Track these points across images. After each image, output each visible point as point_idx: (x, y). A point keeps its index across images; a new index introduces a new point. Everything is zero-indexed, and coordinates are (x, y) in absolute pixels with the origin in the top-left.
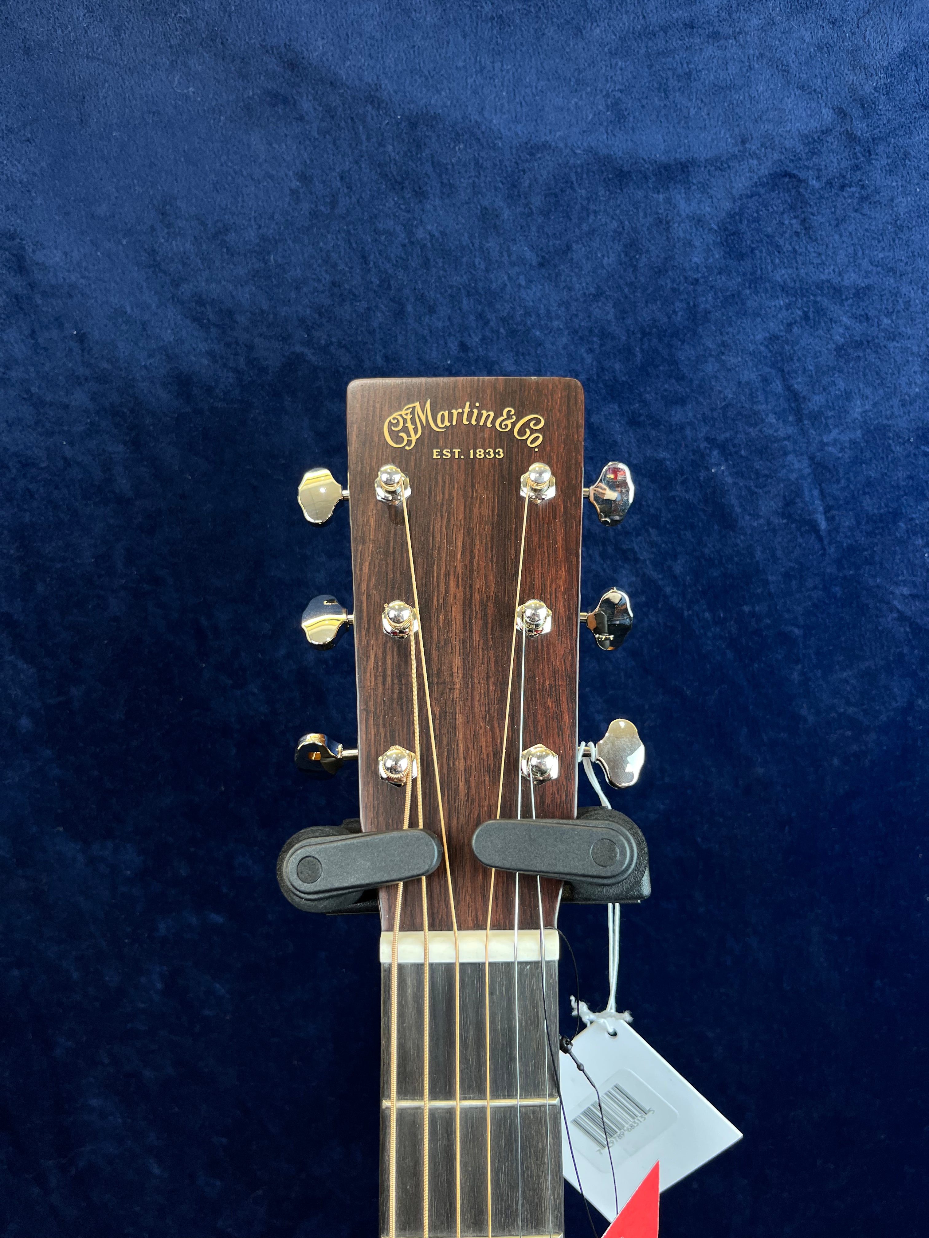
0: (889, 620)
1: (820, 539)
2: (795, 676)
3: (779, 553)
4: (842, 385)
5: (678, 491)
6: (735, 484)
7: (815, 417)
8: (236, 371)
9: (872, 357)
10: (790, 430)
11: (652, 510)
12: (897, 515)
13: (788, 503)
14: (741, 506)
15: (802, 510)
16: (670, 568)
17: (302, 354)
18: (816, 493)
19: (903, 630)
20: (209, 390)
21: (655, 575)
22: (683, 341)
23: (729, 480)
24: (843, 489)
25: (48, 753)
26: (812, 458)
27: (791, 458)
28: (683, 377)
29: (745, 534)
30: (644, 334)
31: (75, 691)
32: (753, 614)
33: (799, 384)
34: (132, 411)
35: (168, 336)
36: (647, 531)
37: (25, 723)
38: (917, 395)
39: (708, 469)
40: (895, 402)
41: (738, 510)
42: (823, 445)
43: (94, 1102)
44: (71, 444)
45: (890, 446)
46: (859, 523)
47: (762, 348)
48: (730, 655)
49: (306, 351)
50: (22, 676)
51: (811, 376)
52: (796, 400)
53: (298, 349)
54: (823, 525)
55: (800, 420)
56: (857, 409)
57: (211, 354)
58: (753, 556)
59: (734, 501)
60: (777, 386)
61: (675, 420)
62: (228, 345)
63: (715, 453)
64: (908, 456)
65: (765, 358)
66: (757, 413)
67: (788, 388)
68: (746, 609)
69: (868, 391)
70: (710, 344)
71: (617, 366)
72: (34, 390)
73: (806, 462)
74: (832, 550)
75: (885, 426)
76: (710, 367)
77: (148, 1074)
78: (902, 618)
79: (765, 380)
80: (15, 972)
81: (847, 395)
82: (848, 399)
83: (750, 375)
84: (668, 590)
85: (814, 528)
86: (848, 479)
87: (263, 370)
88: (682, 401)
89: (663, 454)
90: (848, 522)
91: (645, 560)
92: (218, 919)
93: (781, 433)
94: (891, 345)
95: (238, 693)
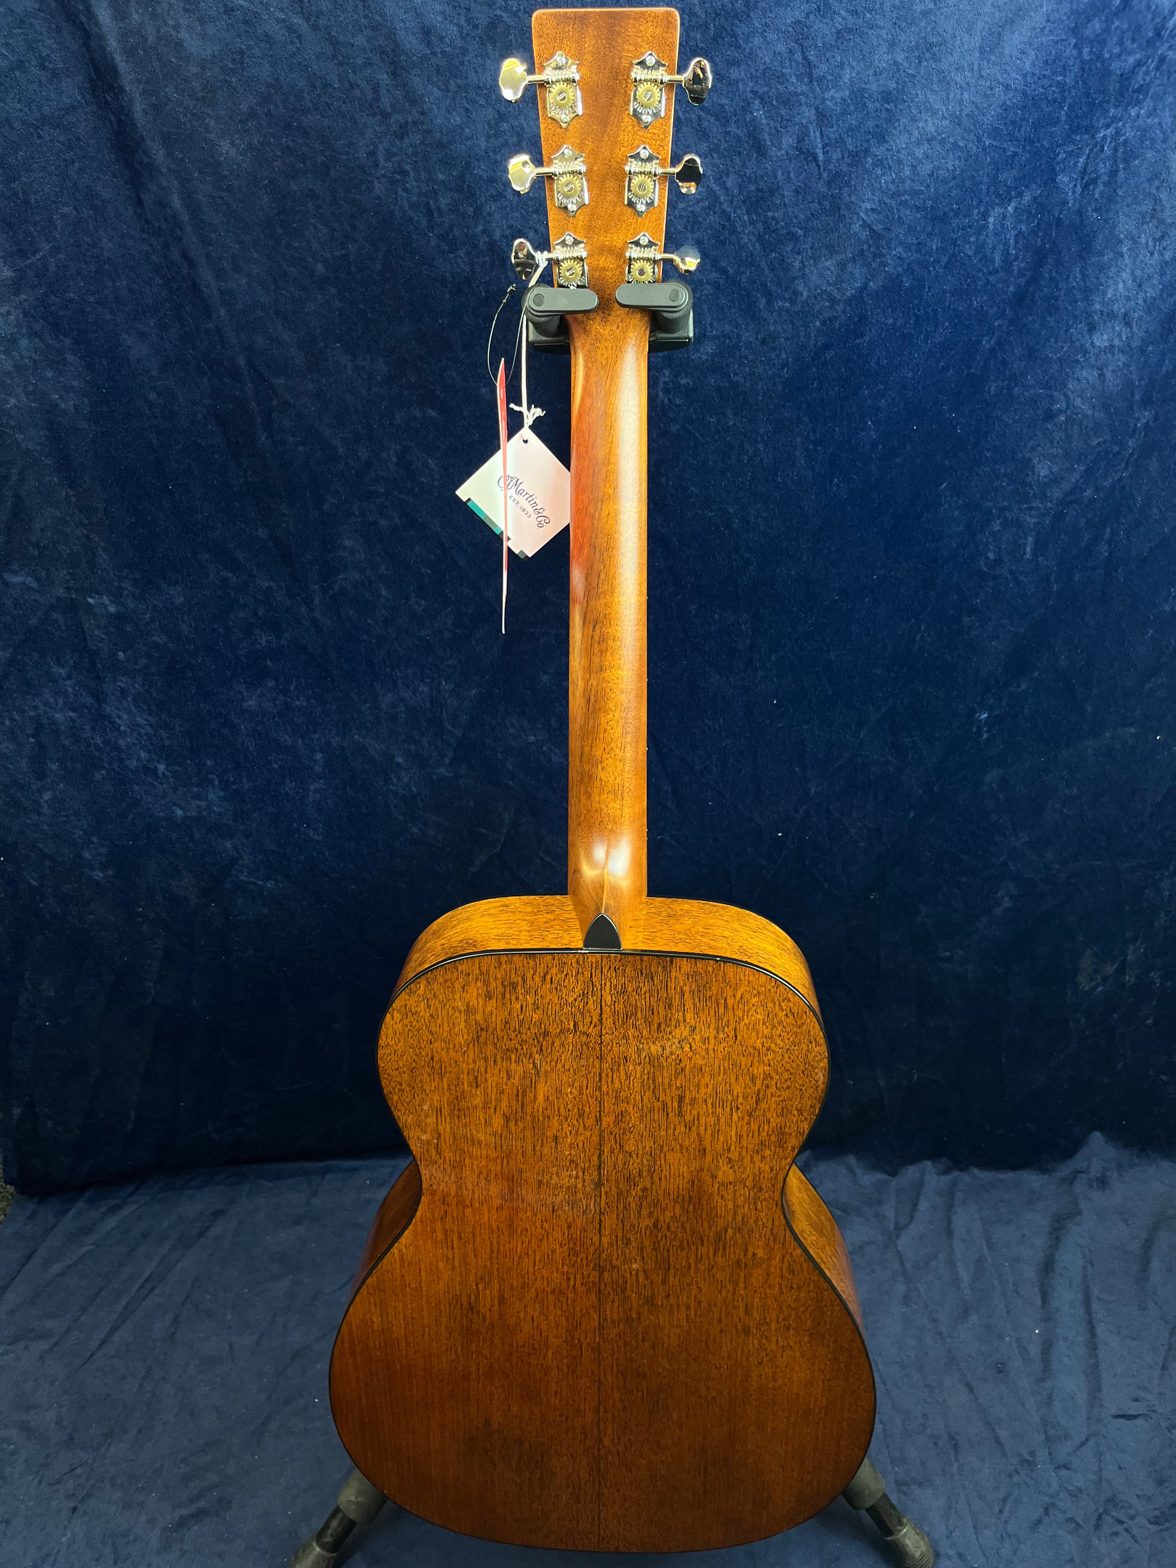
0: (856, 227)
1: (819, 167)
2: (797, 264)
3: (792, 175)
4: (838, 58)
5: (732, 128)
6: (768, 124)
7: (820, 80)
8: (458, 26)
9: (858, 40)
10: (804, 88)
11: (716, 141)
12: (867, 151)
13: (800, 140)
14: (771, 141)
15: (808, 145)
16: (724, 182)
17: (501, 16)
18: (818, 134)
19: (864, 234)
20: (441, 39)
21: (716, 188)
22: (741, 21)
23: (764, 121)
24: (834, 132)
25: (333, 290)
26: (817, 109)
27: (804, 108)
28: (740, 46)
29: (772, 161)
30: (717, 15)
31: (352, 248)
32: (773, 218)
33: (812, 55)
34: (393, 51)
36: (712, 155)
37: (320, 267)
38: (884, 68)
39: (751, 113)
40: (871, 72)
41: (769, 143)
42: (824, 100)
43: (347, 543)
44: (354, 72)
45: (865, 103)
46: (843, 157)
47: (791, 29)
48: (758, 247)
49: (504, 15)
50: (320, 235)
51: (820, 51)
52: (810, 67)
53: (498, 12)
54: (821, 157)
55: (811, 81)
56: (847, 75)
57: (443, 13)
58: (776, 177)
59: (767, 138)
60: (798, 56)
61: (733, 77)
62: (454, 7)
63: (757, 102)
64: (877, 111)
65: (792, 35)
66: (784, 75)
67: (805, 58)
68: (770, 214)
69: (854, 64)
70: (757, 24)
71: (698, 36)
72: (333, 34)
73: (813, 111)
74: (825, 175)
75: (864, 89)
76: (757, 41)
77: (383, 523)
78: (865, 225)
79: (791, 52)
80: (301, 448)
81: (842, 66)
82: (842, 68)
83: (781, 48)
84: (722, 199)
85: (816, 159)
86: (838, 125)
87: (476, 27)
88: (736, 63)
89: (725, 101)
90: (836, 155)
91: (709, 176)
92: (433, 413)
93: (799, 90)
94: (870, 32)
95: (451, 256)
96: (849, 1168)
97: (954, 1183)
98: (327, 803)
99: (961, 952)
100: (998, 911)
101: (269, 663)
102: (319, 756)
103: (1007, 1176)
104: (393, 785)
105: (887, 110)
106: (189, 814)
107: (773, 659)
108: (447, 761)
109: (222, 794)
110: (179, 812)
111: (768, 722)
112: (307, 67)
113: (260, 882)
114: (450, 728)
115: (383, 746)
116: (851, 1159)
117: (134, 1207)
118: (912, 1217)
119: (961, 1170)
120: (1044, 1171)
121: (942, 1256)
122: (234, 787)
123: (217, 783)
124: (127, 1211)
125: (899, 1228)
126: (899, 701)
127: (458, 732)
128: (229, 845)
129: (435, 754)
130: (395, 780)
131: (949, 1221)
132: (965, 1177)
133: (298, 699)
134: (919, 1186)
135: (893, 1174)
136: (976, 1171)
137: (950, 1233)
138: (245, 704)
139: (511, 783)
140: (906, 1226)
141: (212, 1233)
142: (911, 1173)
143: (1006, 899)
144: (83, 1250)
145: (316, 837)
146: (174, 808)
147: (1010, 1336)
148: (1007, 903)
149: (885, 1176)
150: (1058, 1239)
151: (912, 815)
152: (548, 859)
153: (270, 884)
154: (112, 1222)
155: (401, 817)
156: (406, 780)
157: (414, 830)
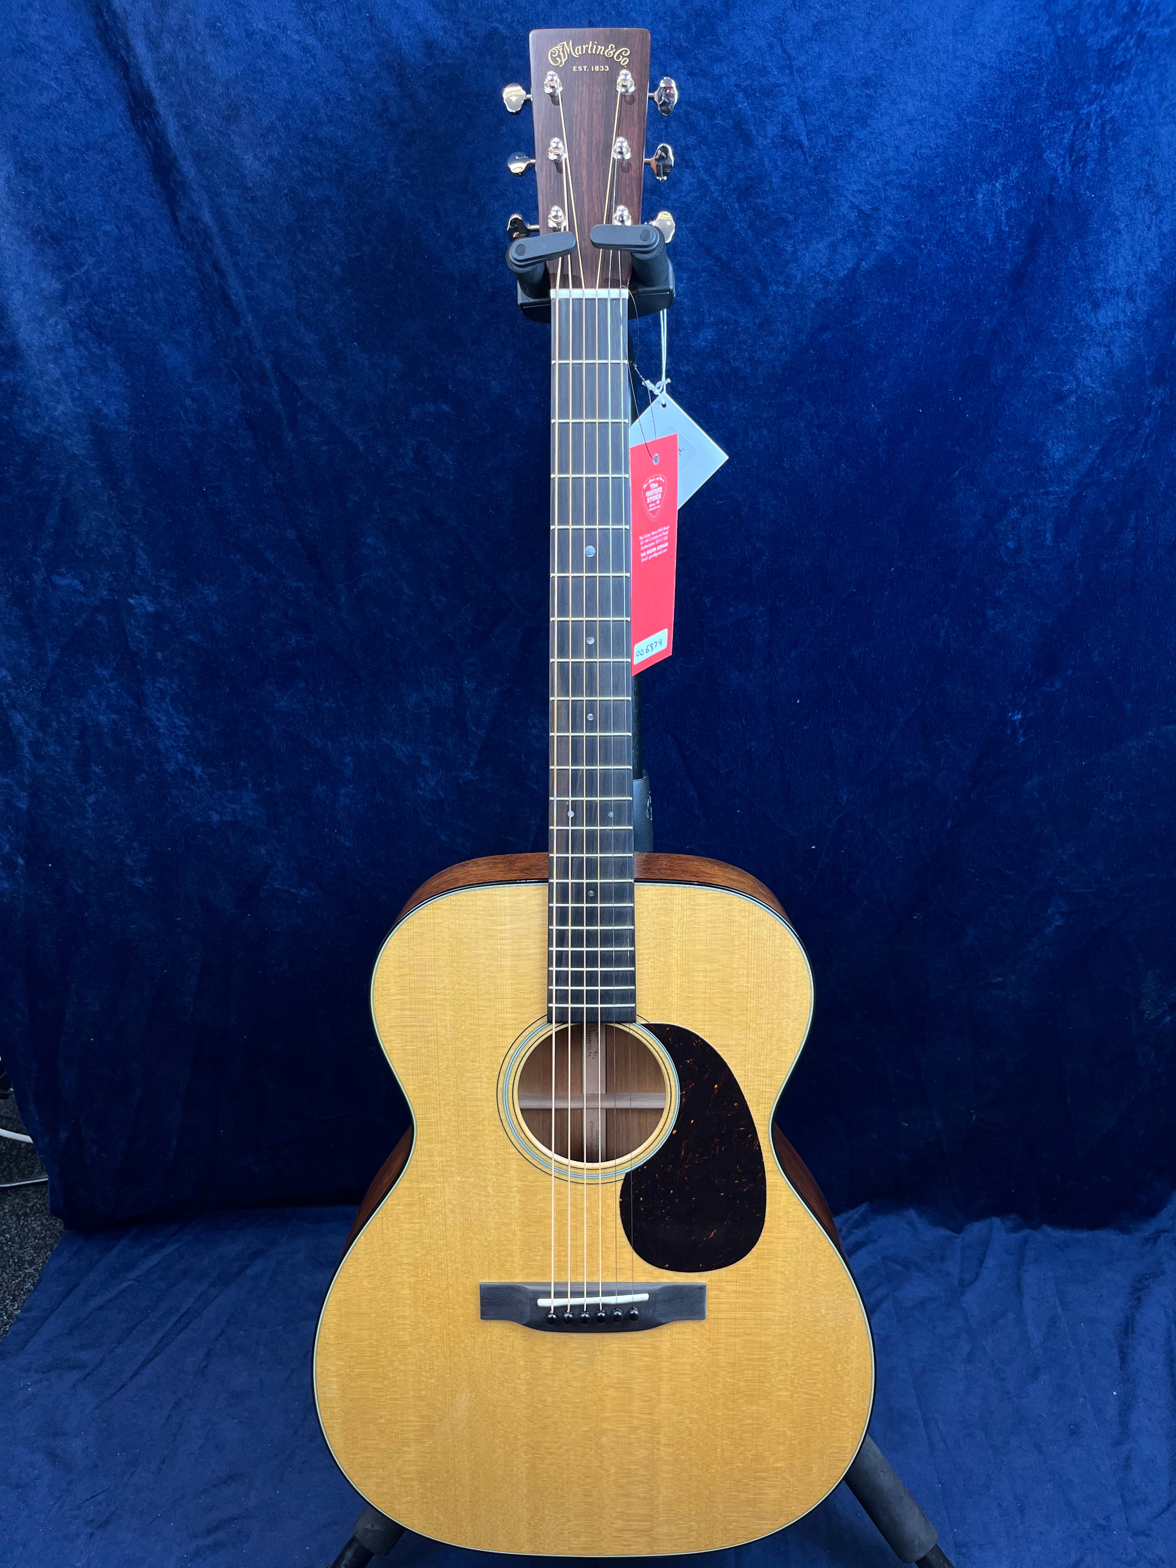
0: (844, 209)
1: (804, 153)
2: (789, 248)
3: (779, 163)
4: (817, 50)
5: (719, 120)
6: (753, 116)
7: (800, 70)
8: (458, 39)
9: (834, 31)
10: (786, 79)
11: (704, 133)
12: (850, 136)
13: (785, 129)
14: (757, 131)
15: (793, 133)
16: (714, 172)
17: (497, 28)
18: (801, 122)
19: (853, 215)
20: (443, 52)
21: (705, 177)
22: (721, 20)
23: (749, 113)
24: (817, 119)
25: (350, 291)
26: (799, 98)
27: (786, 98)
28: (721, 44)
29: (758, 150)
30: (697, 15)
31: (366, 250)
32: (763, 205)
33: (791, 48)
34: (399, 65)
35: (420, 18)
36: (700, 147)
37: (337, 269)
38: (862, 56)
39: (736, 106)
40: (849, 60)
41: (754, 133)
42: (805, 90)
43: (370, 540)
45: (845, 89)
46: (827, 142)
47: (769, 25)
48: (750, 233)
49: (501, 27)
50: (336, 239)
51: (798, 43)
52: (790, 60)
53: (495, 24)
54: (806, 143)
55: (791, 73)
56: (826, 65)
57: (444, 28)
58: (763, 165)
59: (752, 128)
60: (778, 50)
61: (716, 72)
62: (454, 22)
63: (741, 95)
64: (857, 97)
65: (771, 31)
66: (765, 67)
67: (784, 51)
68: (759, 200)
69: (832, 53)
70: (735, 20)
71: (682, 36)
72: (345, 52)
73: (795, 100)
74: (811, 161)
75: (843, 77)
76: (737, 38)
77: (403, 519)
78: (853, 206)
79: (771, 46)
80: (324, 448)
81: (820, 56)
82: (821, 59)
83: (761, 43)
84: (712, 188)
85: (801, 146)
86: (821, 112)
87: (474, 39)
88: (720, 59)
89: (709, 95)
90: (822, 141)
91: (699, 167)
92: (445, 407)
93: (781, 82)
94: (845, 23)
95: (459, 254)
96: (911, 1223)
97: (1025, 1241)
98: (357, 808)
99: (1013, 978)
100: (1049, 930)
101: (298, 663)
102: (348, 759)
103: (1084, 1235)
104: (421, 789)
105: (867, 95)
106: (224, 818)
107: (793, 653)
108: (472, 763)
109: (255, 796)
110: (215, 817)
111: (792, 723)
112: (321, 83)
113: (293, 891)
114: (474, 729)
115: (410, 748)
116: (912, 1213)
117: (177, 1245)
118: (978, 1274)
119: (1034, 1228)
120: (1124, 1230)
121: (1011, 1316)
122: (267, 789)
123: (250, 785)
124: (169, 1249)
125: (964, 1285)
126: (927, 702)
127: (482, 733)
128: (263, 852)
129: (460, 756)
130: (423, 785)
131: (1019, 1278)
132: (1038, 1235)
133: (327, 700)
134: (986, 1243)
135: (958, 1230)
136: (1049, 1229)
137: (1019, 1290)
138: (276, 705)
139: (536, 787)
140: (972, 1283)
141: (250, 1272)
142: (977, 1229)
143: (1057, 917)
144: (125, 1285)
145: (347, 844)
146: (210, 812)
147: (1085, 1398)
148: (1058, 922)
149: (949, 1233)
150: (1139, 1299)
151: (949, 824)
153: (303, 892)
154: (154, 1259)
155: (429, 824)
156: (433, 784)
157: (443, 837)
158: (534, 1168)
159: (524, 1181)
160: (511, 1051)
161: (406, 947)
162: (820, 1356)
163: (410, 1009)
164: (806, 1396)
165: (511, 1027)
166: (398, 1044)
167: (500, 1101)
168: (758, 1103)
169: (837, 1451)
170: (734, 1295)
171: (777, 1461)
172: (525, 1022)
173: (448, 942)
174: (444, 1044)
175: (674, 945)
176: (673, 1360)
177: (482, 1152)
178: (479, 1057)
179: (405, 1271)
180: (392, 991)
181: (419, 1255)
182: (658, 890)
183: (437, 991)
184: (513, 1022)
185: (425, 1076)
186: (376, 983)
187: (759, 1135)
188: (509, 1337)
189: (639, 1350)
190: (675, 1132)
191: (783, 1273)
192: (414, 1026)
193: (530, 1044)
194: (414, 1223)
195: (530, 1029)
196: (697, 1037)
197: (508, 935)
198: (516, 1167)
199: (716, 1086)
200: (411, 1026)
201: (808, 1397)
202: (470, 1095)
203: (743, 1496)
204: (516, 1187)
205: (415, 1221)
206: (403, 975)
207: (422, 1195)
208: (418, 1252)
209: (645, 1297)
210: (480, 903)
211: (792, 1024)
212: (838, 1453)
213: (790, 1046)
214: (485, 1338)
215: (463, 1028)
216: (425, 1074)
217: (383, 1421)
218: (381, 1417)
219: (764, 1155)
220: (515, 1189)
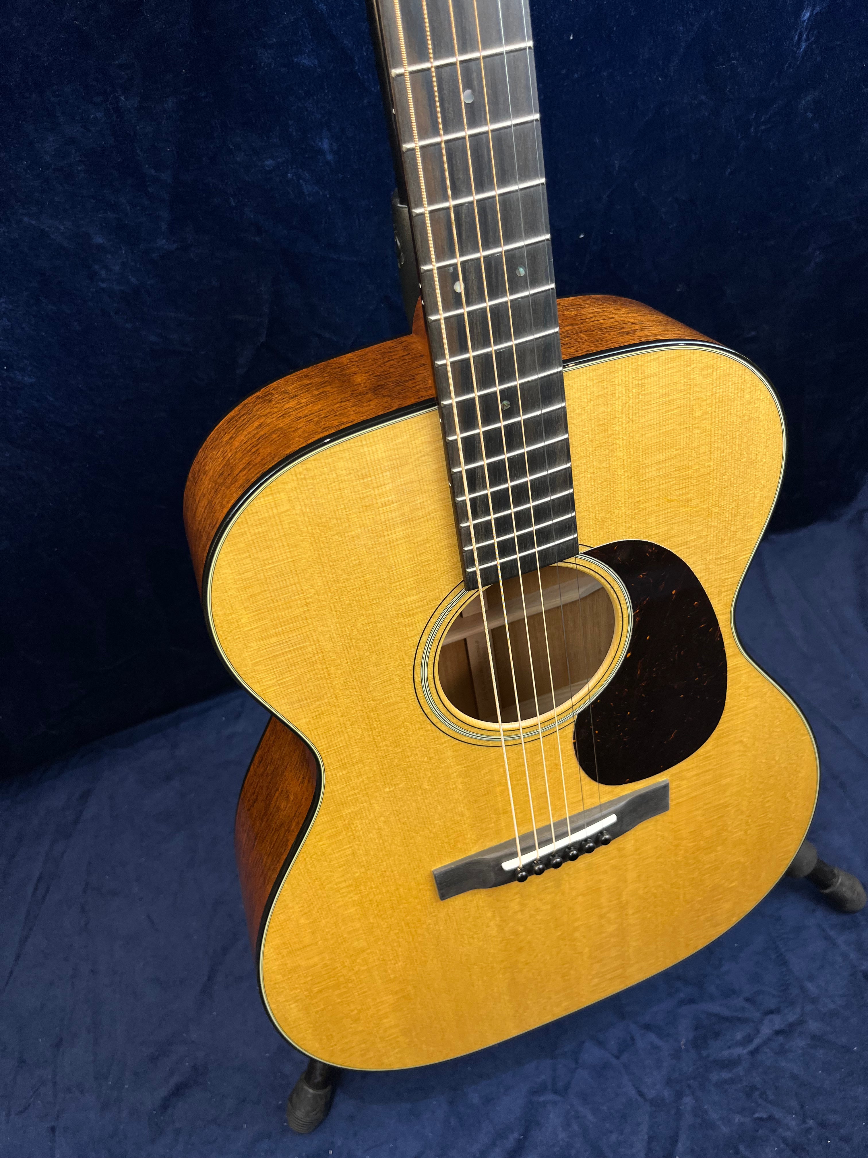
98: (23, 329)
100: (808, 268)
104: (103, 280)
108: (164, 226)
114: (153, 172)
115: (69, 224)
120: (832, 519)
121: (772, 622)
129: (144, 219)
130: (103, 273)
131: (767, 588)
137: (771, 599)
139: (258, 239)
141: (86, 816)
147: (853, 673)
148: (818, 258)
152: (327, 335)
155: (129, 326)
156: (117, 268)
157: (152, 338)
158: (474, 747)
159: (464, 764)
160: (424, 638)
161: (247, 557)
162: (772, 793)
163: (277, 634)
164: (758, 828)
165: (418, 610)
166: (271, 680)
167: (420, 695)
168: (720, 593)
169: (782, 854)
170: (695, 778)
171: (732, 882)
172: (436, 599)
173: (308, 532)
174: (334, 660)
175: (618, 442)
176: (638, 852)
177: (409, 754)
178: (384, 658)
179: (345, 894)
180: (243, 621)
181: (357, 874)
182: (593, 371)
183: (308, 601)
184: (420, 603)
185: (317, 703)
186: (216, 618)
187: (721, 625)
188: (471, 901)
189: (604, 857)
190: (629, 654)
191: (741, 741)
192: (286, 652)
193: (447, 621)
194: (344, 850)
195: (445, 604)
196: (651, 545)
197: (392, 497)
198: (453, 753)
199: (674, 592)
200: (283, 653)
201: (760, 827)
202: (381, 702)
203: (702, 918)
204: (455, 772)
205: (345, 847)
206: (255, 595)
207: (346, 822)
208: (356, 873)
209: (612, 819)
210: (341, 464)
211: (759, 495)
212: (784, 855)
213: (756, 520)
214: (447, 911)
215: (355, 633)
216: (318, 700)
217: (356, 1012)
218: (352, 1011)
219: (726, 643)
220: (455, 774)
